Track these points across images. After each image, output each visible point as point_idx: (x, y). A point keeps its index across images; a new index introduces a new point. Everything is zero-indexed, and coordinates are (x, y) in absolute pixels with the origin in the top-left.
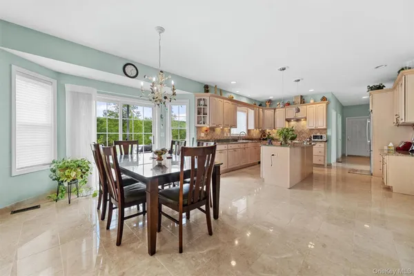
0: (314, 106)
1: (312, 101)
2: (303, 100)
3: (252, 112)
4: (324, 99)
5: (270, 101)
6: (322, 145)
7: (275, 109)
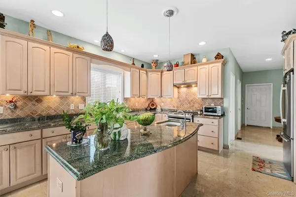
0: (207, 66)
1: (204, 60)
2: (193, 59)
3: (128, 74)
4: (219, 56)
5: (156, 62)
6: (216, 121)
7: (162, 72)
